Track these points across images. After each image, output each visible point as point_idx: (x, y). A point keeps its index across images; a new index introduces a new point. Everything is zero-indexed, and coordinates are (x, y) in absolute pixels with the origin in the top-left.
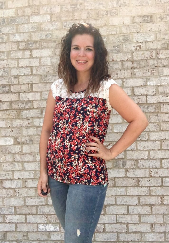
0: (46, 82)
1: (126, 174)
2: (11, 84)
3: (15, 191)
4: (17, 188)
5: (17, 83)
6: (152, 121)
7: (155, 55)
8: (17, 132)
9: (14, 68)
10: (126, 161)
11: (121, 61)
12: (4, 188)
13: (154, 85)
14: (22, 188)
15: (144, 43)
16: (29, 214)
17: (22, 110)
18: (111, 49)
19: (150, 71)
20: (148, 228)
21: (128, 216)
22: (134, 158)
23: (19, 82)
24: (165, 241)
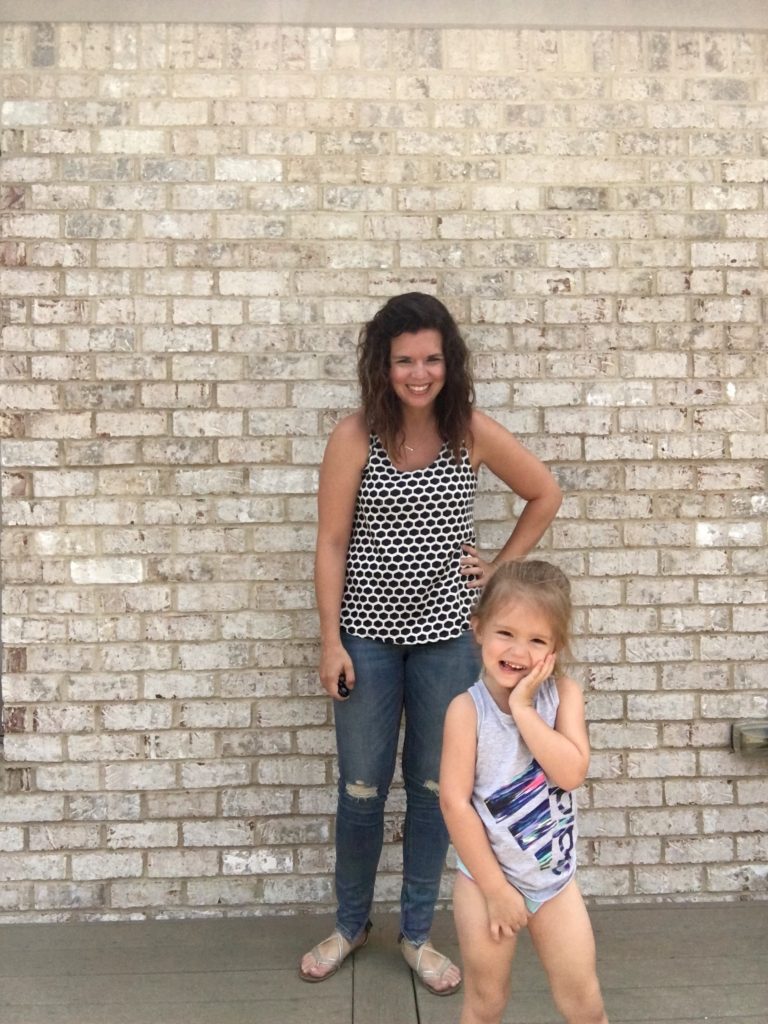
0: (263, 379)
2: (141, 381)
3: (146, 740)
4: (152, 731)
5: (164, 376)
6: (599, 518)
7: (610, 311)
8: (160, 540)
9: (157, 325)
11: (506, 323)
12: (105, 730)
13: (607, 405)
14: (170, 729)
15: (579, 274)
16: (193, 818)
17: (178, 469)
18: (478, 285)
19: (595, 362)
23: (170, 373)
24: (632, 894)
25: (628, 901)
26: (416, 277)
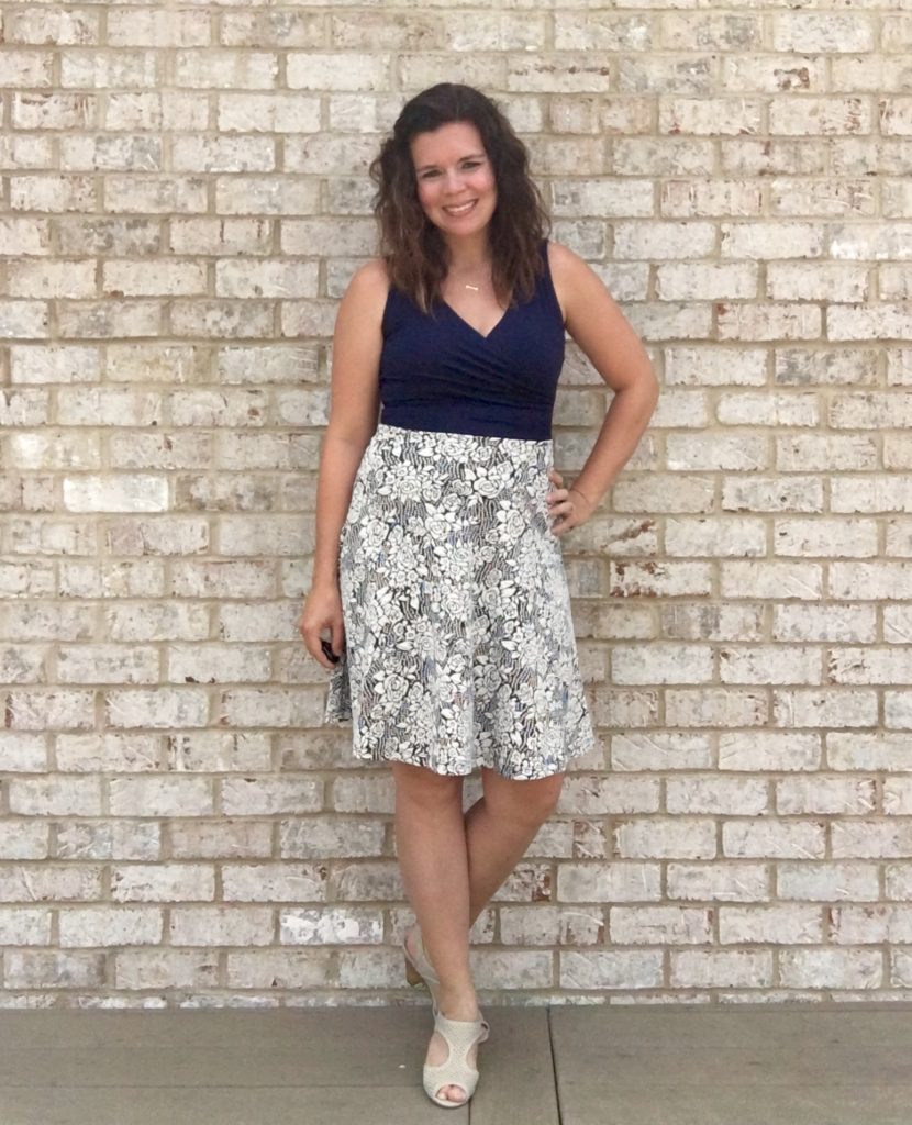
0: (350, 215)
1: (717, 670)
2: (170, 214)
3: (170, 744)
4: (178, 730)
5: (203, 209)
6: (847, 426)
7: (869, 119)
8: (194, 449)
9: (193, 133)
10: (718, 610)
11: (712, 134)
12: (112, 728)
13: (862, 258)
14: (205, 729)
15: (821, 61)
16: (237, 859)
17: (222, 345)
18: (670, 77)
19: (844, 193)
20: (807, 925)
21: (717, 867)
22: (759, 594)
23: (212, 203)
24: (886, 987)
25: (882, 997)
26: (577, 65)
